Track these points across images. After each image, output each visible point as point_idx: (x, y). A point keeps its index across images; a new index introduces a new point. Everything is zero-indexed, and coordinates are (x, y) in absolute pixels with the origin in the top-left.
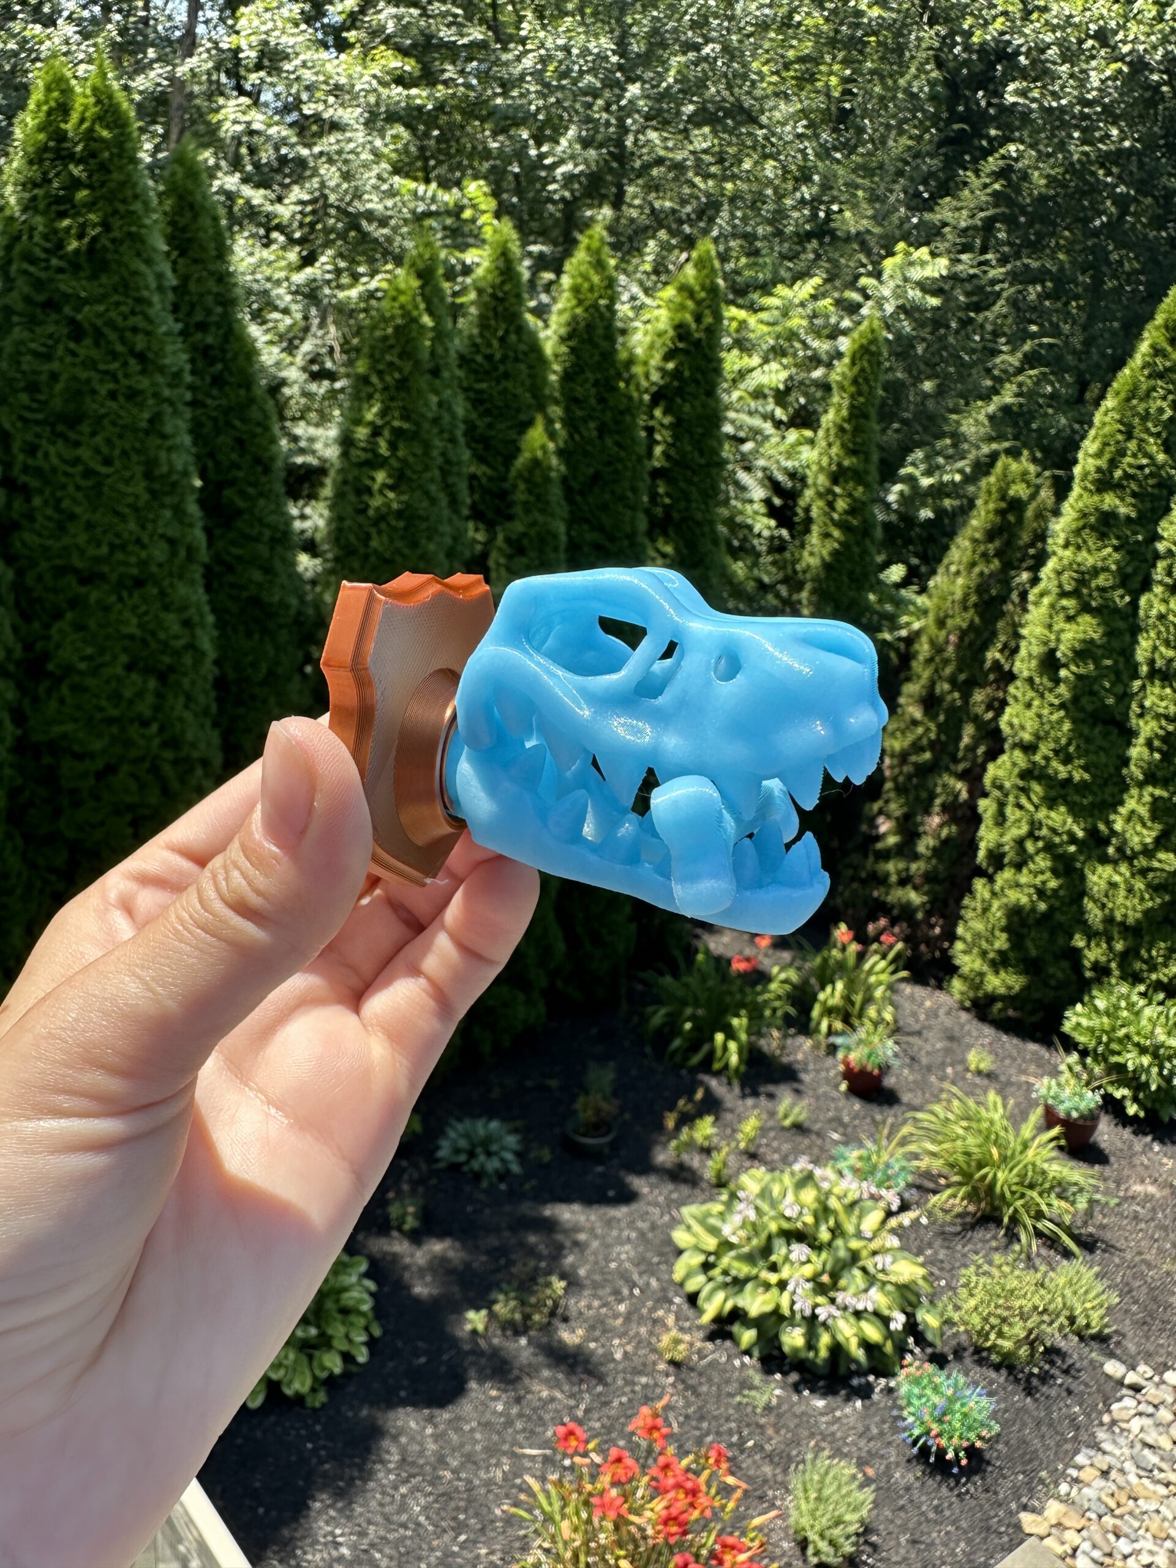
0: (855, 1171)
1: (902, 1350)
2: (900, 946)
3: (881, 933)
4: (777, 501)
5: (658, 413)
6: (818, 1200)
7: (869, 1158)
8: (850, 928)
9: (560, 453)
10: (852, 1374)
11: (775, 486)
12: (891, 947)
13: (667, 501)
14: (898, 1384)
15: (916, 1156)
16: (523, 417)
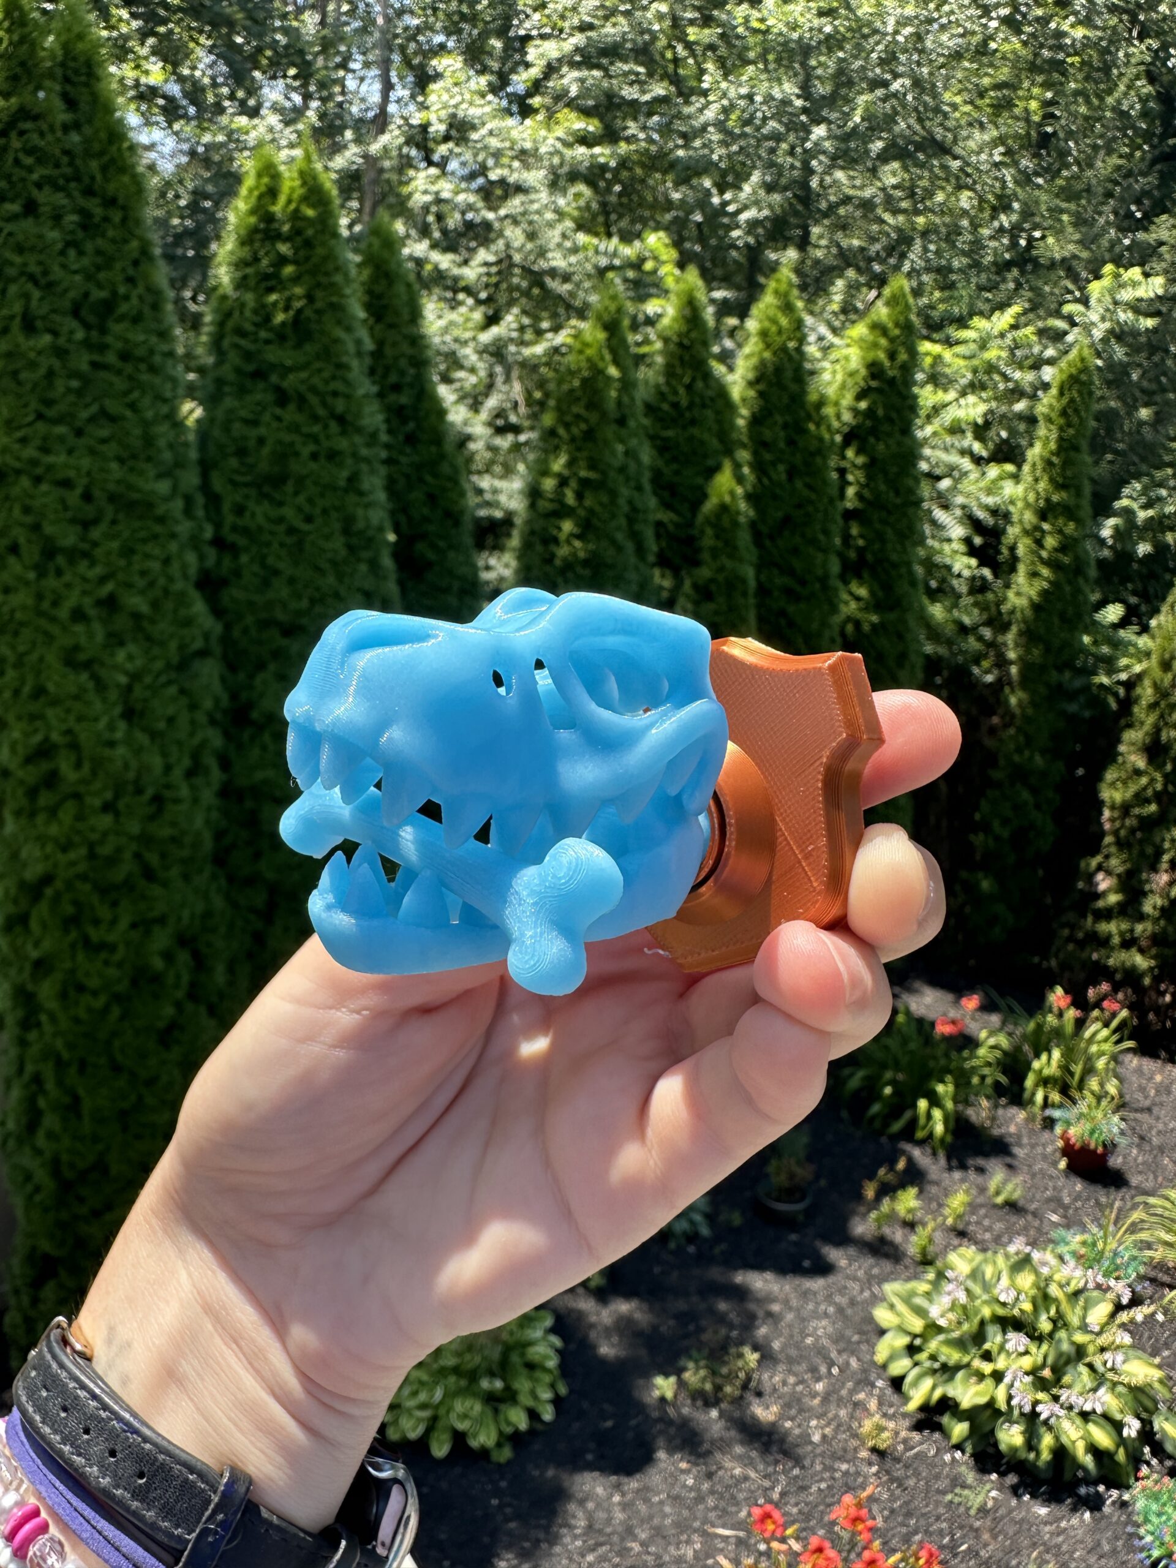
0: (1078, 1257)
1: (1136, 1460)
2: (1124, 1013)
3: (1104, 998)
4: (978, 541)
5: (850, 453)
6: (1036, 1285)
7: (1094, 1244)
8: (1066, 992)
9: (749, 497)
10: (1078, 1482)
11: (976, 524)
12: (1114, 1015)
13: (861, 542)
14: (1134, 1499)
15: (1149, 1246)
16: (710, 462)
